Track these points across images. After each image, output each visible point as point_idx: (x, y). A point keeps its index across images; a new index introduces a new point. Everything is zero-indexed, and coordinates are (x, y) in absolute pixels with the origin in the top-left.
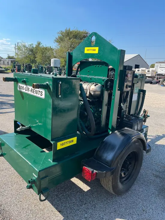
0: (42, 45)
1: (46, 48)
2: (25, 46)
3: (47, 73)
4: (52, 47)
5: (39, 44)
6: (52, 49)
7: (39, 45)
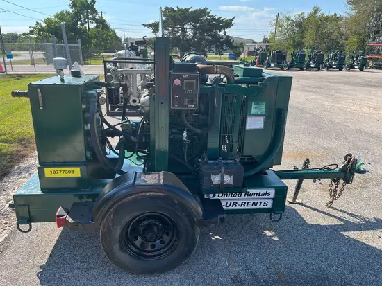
0: (321, 12)
1: (327, 19)
2: (288, 19)
3: (312, 66)
4: (338, 15)
5: (316, 11)
6: (338, 18)
7: (315, 13)
